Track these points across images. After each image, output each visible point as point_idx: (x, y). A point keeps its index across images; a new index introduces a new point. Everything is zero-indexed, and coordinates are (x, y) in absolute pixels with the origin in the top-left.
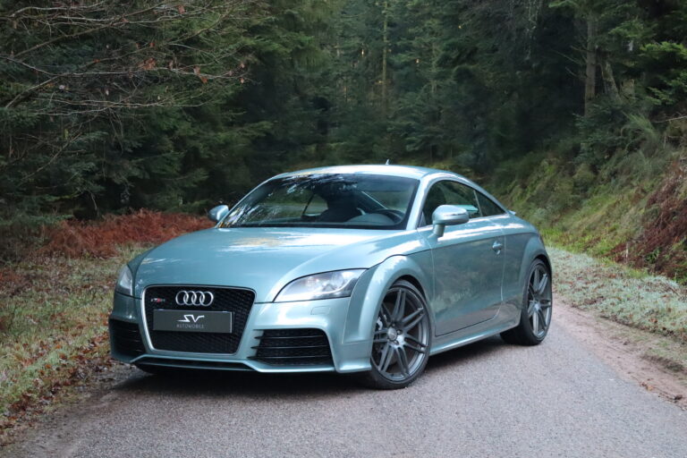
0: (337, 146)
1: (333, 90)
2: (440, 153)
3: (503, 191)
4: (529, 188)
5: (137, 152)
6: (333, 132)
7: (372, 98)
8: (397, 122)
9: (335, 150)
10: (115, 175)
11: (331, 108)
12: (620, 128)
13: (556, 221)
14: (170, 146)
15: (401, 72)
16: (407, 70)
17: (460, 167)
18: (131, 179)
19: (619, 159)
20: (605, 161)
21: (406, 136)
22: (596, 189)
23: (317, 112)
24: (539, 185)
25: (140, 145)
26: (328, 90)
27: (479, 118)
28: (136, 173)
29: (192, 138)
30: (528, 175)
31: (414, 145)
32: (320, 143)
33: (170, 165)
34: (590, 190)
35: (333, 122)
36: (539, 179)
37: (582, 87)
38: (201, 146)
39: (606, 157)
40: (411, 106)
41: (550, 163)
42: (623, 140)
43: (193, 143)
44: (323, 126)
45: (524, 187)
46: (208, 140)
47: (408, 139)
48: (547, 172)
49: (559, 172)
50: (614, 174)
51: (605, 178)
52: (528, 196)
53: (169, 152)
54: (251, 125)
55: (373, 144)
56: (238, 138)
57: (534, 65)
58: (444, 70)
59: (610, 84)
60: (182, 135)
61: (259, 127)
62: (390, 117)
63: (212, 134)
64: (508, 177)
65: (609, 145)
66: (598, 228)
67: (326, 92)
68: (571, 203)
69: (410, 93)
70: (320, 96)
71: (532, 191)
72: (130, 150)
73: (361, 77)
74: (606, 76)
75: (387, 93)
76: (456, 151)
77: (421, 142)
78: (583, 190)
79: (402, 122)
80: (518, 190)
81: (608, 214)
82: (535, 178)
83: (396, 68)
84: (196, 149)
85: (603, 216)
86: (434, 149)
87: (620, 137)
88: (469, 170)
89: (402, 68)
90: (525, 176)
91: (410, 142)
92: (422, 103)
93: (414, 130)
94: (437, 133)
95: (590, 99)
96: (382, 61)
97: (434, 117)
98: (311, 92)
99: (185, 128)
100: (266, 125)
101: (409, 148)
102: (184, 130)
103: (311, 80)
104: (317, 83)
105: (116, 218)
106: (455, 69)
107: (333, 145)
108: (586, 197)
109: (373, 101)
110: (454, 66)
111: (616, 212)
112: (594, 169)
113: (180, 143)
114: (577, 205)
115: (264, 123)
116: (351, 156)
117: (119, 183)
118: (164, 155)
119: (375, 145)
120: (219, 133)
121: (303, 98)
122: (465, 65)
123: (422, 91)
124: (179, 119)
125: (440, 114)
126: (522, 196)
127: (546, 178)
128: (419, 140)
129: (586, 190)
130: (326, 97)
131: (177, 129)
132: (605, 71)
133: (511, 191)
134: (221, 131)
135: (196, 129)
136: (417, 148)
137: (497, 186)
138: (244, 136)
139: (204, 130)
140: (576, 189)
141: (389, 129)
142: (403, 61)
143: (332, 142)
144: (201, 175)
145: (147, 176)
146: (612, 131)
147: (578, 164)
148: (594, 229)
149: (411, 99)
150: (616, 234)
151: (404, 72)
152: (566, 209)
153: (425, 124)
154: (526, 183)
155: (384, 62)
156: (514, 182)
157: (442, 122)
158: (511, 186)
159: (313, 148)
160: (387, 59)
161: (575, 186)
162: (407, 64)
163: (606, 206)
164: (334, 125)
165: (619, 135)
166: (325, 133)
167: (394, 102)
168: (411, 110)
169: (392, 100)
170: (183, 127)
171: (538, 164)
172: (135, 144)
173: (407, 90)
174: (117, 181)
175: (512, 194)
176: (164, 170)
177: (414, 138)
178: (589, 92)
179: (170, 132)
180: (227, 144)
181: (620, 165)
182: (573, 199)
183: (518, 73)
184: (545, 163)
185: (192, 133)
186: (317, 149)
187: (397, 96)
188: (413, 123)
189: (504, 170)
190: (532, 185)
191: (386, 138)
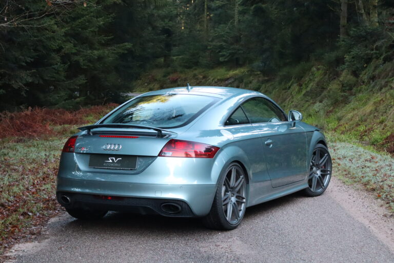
0: (177, 58)
1: (174, 24)
2: (241, 62)
3: (284, 87)
4: (304, 86)
5: (30, 66)
6: (175, 50)
7: (198, 29)
8: (214, 43)
9: (176, 61)
10: (13, 82)
11: (174, 35)
12: (373, 45)
13: (331, 112)
14: (58, 60)
15: (216, 12)
16: (220, 11)
17: (253, 71)
18: (27, 84)
19: (376, 68)
20: (363, 68)
21: (220, 52)
22: (359, 88)
23: (163, 37)
24: (311, 84)
25: (32, 60)
26: (171, 24)
27: (266, 40)
28: (30, 80)
29: (75, 54)
30: (302, 77)
31: (225, 57)
32: (166, 57)
33: (58, 73)
34: (354, 89)
35: (175, 43)
36: (311, 80)
37: (338, 18)
38: (81, 60)
39: (365, 66)
40: (223, 33)
41: (318, 69)
42: (376, 53)
43: (76, 58)
44: (168, 46)
45: (300, 85)
46: (87, 55)
47: (221, 54)
48: (316, 75)
49: (325, 75)
50: (373, 78)
51: (366, 81)
52: (304, 92)
53: (57, 64)
54: (118, 45)
55: (199, 57)
56: (110, 54)
57: (306, 4)
58: (245, 8)
59: (361, 14)
60: (66, 52)
61: (123, 46)
62: (210, 40)
63: (89, 52)
64: (287, 78)
65: (365, 57)
66: (368, 120)
67: (169, 24)
68: (340, 99)
69: (222, 25)
70: (166, 28)
71: (306, 88)
72: (24, 64)
73: (191, 16)
74: (359, 9)
75: (207, 26)
76: (251, 61)
77: (229, 56)
78: (349, 89)
79: (217, 43)
80: (295, 87)
81: (376, 109)
82: (307, 79)
83: (213, 10)
84: (77, 62)
85: (371, 111)
86: (237, 60)
87: (374, 51)
88: (259, 73)
89: (216, 10)
90: (299, 78)
91: (223, 56)
92: (229, 31)
93: (224, 48)
94: (239, 50)
95: (344, 26)
96: (204, 5)
97: (237, 40)
98: (160, 24)
99: (69, 47)
100: (128, 45)
101: (221, 59)
102: (68, 49)
103: (159, 16)
104: (163, 18)
105: (9, 114)
106: (254, 6)
107: (175, 58)
108: (351, 95)
109: (199, 31)
110: (252, 5)
111: (382, 108)
112: (355, 74)
113: (65, 58)
114: (346, 101)
115: (126, 44)
116: (186, 64)
117: (16, 88)
118: (53, 67)
119: (200, 58)
120: (94, 51)
121: (154, 28)
122: (260, 4)
123: (229, 24)
124: (65, 41)
125: (240, 38)
126: (299, 91)
127: (316, 79)
128: (228, 55)
129: (351, 89)
130: (170, 28)
131: (62, 48)
132: (358, 6)
133: (290, 87)
134: (96, 49)
135: (77, 48)
136: (226, 60)
137: (280, 83)
138: (113, 53)
139: (83, 49)
140: (344, 88)
141: (209, 47)
142: (217, 5)
143: (174, 56)
144: (82, 80)
145: (41, 82)
146: (366, 47)
147: (342, 71)
148: (365, 121)
149: (223, 29)
150: (386, 126)
151: (218, 12)
152: (337, 103)
153: (232, 44)
154: (301, 83)
155: (206, 6)
156: (291, 82)
157: (242, 43)
158: (290, 84)
159: (162, 60)
160: (207, 5)
161: (343, 86)
162: (219, 7)
163: (371, 102)
164: (175, 46)
165: (373, 50)
166: (170, 50)
167: (212, 31)
168: (223, 36)
169: (211, 30)
170: (67, 47)
171: (309, 69)
172: (29, 60)
173: (220, 24)
174: (15, 86)
175: (291, 90)
176: (53, 77)
177: (225, 53)
178: (343, 21)
179: (59, 50)
180: (100, 58)
181: (377, 72)
182: (342, 96)
183: (295, 9)
184: (314, 69)
185: (74, 51)
186: (165, 61)
187: (214, 27)
188: (224, 44)
189: (284, 73)
190: (306, 84)
191: (207, 54)
